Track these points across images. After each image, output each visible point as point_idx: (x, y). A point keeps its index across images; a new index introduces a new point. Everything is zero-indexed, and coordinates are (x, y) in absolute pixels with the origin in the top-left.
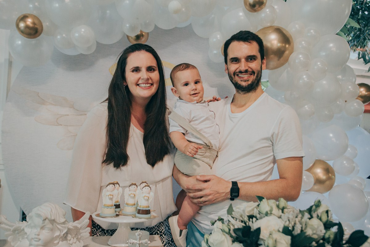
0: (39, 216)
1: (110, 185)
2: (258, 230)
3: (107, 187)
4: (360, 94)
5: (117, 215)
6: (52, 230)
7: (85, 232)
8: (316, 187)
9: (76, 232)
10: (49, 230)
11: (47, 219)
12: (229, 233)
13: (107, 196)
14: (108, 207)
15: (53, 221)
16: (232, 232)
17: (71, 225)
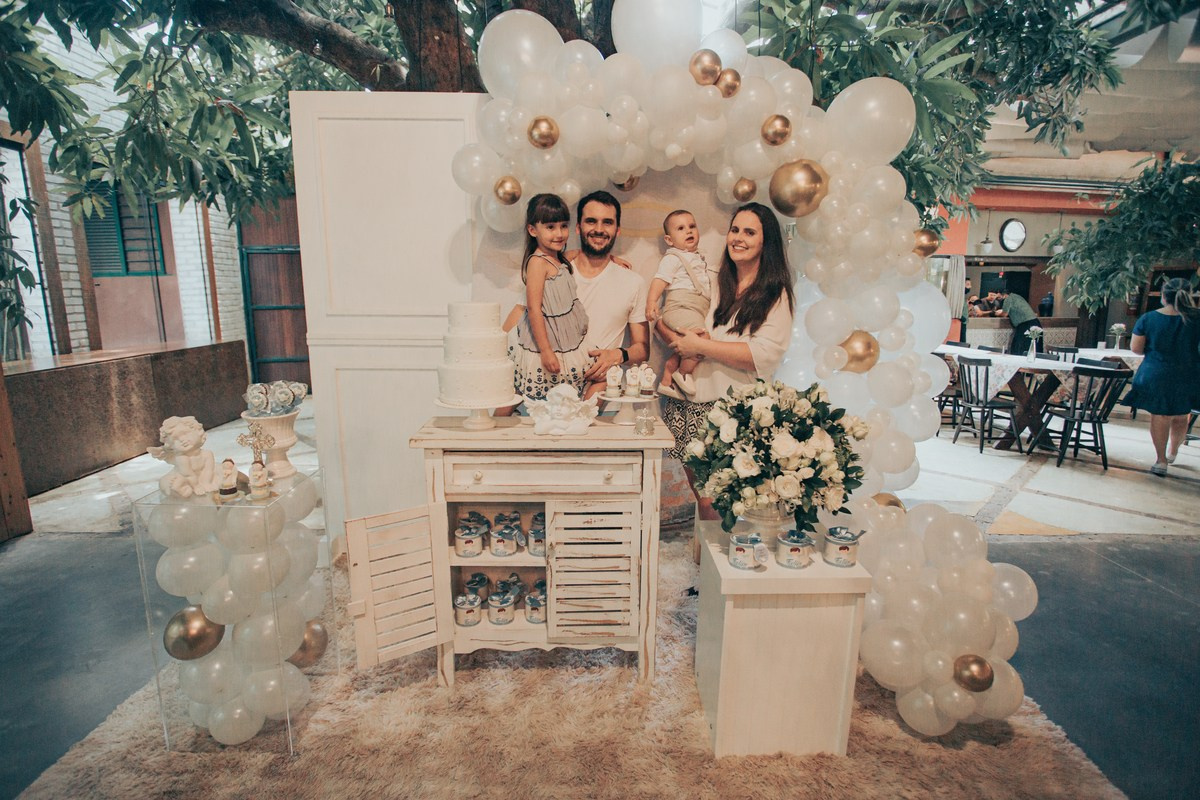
0: (559, 395)
2: (751, 407)
4: (920, 244)
5: (621, 396)
6: (569, 407)
8: (853, 366)
9: (586, 410)
12: (726, 411)
15: (570, 400)
16: (728, 409)
17: (583, 404)
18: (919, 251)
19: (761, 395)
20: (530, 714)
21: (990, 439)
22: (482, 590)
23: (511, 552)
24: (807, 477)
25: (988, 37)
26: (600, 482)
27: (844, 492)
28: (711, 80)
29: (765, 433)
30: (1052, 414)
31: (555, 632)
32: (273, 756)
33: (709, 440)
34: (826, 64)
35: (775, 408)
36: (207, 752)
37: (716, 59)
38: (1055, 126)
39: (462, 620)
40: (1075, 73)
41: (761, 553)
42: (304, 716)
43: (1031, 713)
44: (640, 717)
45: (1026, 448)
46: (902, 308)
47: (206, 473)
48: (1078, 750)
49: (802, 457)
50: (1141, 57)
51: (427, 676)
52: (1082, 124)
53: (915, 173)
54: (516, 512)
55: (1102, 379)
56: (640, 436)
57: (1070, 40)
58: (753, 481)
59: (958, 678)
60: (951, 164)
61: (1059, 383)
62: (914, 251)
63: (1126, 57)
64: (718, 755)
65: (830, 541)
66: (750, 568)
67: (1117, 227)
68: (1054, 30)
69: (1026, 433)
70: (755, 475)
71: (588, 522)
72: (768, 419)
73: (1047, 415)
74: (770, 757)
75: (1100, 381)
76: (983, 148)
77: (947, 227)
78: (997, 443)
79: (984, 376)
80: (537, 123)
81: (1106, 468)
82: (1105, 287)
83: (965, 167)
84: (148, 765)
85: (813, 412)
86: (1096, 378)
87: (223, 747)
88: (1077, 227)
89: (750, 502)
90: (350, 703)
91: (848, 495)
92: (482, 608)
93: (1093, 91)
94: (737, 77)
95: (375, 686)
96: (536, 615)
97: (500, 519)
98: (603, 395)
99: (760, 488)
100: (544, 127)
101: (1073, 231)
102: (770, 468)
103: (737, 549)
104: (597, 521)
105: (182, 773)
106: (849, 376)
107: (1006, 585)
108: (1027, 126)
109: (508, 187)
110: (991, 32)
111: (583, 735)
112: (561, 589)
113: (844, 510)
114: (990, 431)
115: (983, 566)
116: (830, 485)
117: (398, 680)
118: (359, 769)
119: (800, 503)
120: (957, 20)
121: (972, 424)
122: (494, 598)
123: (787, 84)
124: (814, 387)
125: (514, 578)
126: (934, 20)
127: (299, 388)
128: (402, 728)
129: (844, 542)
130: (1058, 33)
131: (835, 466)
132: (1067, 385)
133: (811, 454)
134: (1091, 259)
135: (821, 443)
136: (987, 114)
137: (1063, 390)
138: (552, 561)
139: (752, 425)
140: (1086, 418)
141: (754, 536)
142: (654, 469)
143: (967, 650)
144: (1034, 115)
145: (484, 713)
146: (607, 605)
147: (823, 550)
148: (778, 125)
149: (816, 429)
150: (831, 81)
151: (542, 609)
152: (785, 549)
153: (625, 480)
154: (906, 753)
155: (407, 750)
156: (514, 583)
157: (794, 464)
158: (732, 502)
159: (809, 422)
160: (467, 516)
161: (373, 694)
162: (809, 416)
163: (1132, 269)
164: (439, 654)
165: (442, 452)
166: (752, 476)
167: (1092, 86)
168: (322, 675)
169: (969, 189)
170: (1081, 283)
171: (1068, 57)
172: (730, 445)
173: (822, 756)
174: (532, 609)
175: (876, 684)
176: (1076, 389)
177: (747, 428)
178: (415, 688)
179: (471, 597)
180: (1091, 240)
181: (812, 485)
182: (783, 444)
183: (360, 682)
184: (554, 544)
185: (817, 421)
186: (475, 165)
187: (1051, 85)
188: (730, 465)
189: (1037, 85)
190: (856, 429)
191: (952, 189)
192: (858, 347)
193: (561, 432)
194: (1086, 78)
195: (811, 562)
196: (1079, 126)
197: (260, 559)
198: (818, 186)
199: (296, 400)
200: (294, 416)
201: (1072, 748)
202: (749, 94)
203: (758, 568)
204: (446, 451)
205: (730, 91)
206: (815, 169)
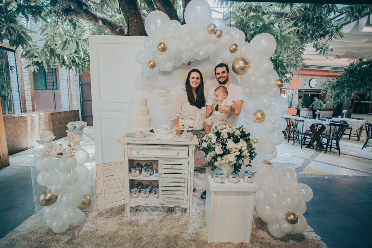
0: (163, 127)
1: (181, 119)
2: (221, 132)
4: (278, 84)
5: (183, 128)
6: (166, 131)
8: (257, 121)
9: (172, 132)
13: (180, 122)
15: (167, 129)
16: (215, 133)
17: (171, 130)
18: (277, 86)
19: (225, 129)
20: (152, 227)
21: (304, 144)
22: (140, 187)
23: (148, 175)
24: (237, 155)
25: (304, 23)
26: (176, 154)
27: (250, 159)
28: (213, 33)
29: (225, 140)
30: (323, 137)
31: (161, 201)
32: (70, 237)
33: (208, 142)
34: (252, 30)
35: (229, 133)
36: (50, 235)
37: (215, 27)
38: (324, 50)
39: (133, 197)
40: (330, 34)
41: (223, 178)
42: (82, 225)
43: (310, 232)
44: (186, 229)
45: (315, 148)
46: (272, 103)
47: (54, 149)
48: (324, 244)
49: (236, 148)
50: (350, 30)
51: (121, 213)
52: (333, 49)
53: (280, 63)
54: (151, 163)
55: (339, 127)
56: (188, 141)
57: (329, 24)
58: (221, 155)
59: (287, 219)
60: (293, 61)
61: (325, 128)
62: (276, 86)
63: (346, 30)
64: (209, 242)
65: (245, 175)
66: (219, 183)
67: (342, 80)
68: (324, 21)
69: (315, 143)
70: (221, 153)
71: (171, 167)
72: (226, 136)
73: (322, 138)
74: (226, 243)
75: (338, 127)
76: (303, 56)
77: (292, 79)
78: (306, 146)
79: (302, 125)
80: (160, 44)
81: (340, 155)
82: (339, 99)
83: (297, 62)
84: (31, 239)
85: (240, 134)
86: (336, 127)
87: (56, 234)
88: (330, 80)
89: (220, 162)
90: (97, 221)
91: (251, 161)
92: (139, 193)
93: (336, 40)
94: (221, 32)
95: (105, 216)
96: (155, 195)
97: (146, 165)
98: (178, 128)
99: (223, 158)
100: (162, 45)
101: (329, 81)
102: (226, 152)
103: (216, 177)
104: (174, 167)
105: (42, 242)
106: (256, 124)
107: (303, 190)
108: (316, 50)
109: (152, 63)
110: (304, 22)
111: (168, 233)
112: (163, 188)
113: (249, 165)
114: (304, 142)
115: (296, 184)
116: (245, 157)
117: (113, 214)
118: (97, 242)
119: (235, 163)
120: (294, 18)
121: (299, 140)
122: (143, 190)
123: (238, 35)
124: (242, 126)
125: (150, 184)
126: (287, 18)
127: (84, 123)
128: (112, 230)
129: (250, 175)
130: (325, 22)
131: (247, 151)
132: (328, 128)
133: (239, 147)
134: (334, 90)
135: (242, 144)
136: (304, 46)
137: (327, 130)
138: (160, 179)
139: (221, 138)
140: (334, 139)
141: (221, 173)
142: (192, 151)
143: (290, 210)
144: (318, 47)
145: (137, 226)
146: (177, 193)
147: (243, 178)
148: (234, 47)
149: (241, 140)
150: (254, 35)
151: (157, 194)
152: (231, 177)
153: (184, 154)
154: (269, 243)
155: (112, 237)
156: (150, 185)
157: (234, 150)
158: (214, 162)
159: (239, 137)
160: (136, 164)
161: (104, 218)
162: (239, 136)
163: (347, 93)
164: (125, 207)
165: (127, 144)
166: (220, 154)
167: (335, 38)
168: (89, 212)
169: (299, 68)
170: (331, 98)
171: (328, 29)
172: (214, 144)
173: (242, 243)
174: (155, 193)
175: (262, 221)
176: (330, 129)
177: (220, 139)
178: (117, 217)
179: (136, 189)
180: (335, 84)
181: (239, 157)
182: (230, 144)
183: (100, 215)
184: (161, 173)
185: (241, 137)
186: (142, 56)
187: (323, 38)
188: (214, 150)
189: (319, 37)
190: (254, 140)
191: (293, 69)
192: (259, 115)
193: (163, 139)
194: (334, 36)
195: (239, 181)
196: (332, 50)
197: (69, 175)
198: (246, 65)
199: (82, 127)
200: (82, 132)
201: (323, 243)
202: (225, 38)
203: (222, 183)
204: (128, 144)
205: (219, 36)
206: (246, 60)
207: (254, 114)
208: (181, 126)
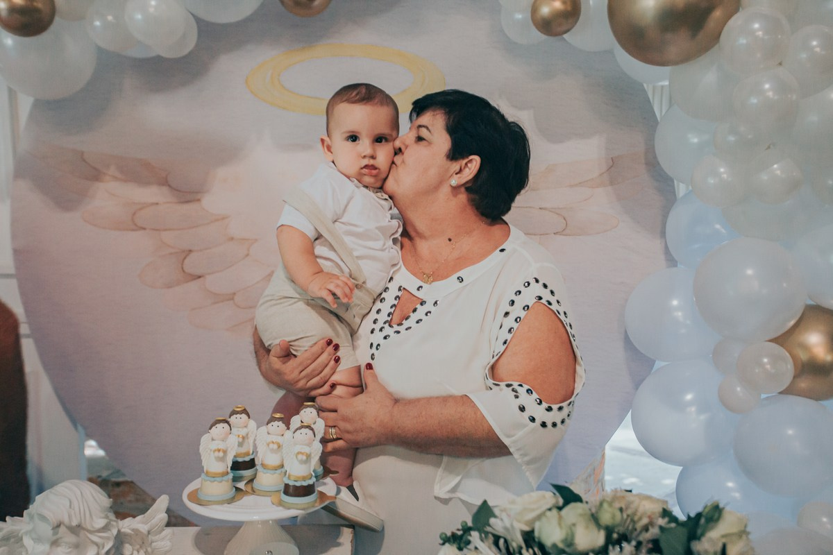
0: (43, 518)
1: (217, 425)
3: (210, 429)
6: (77, 546)
7: (163, 539)
8: (805, 385)
9: (140, 540)
10: (70, 548)
11: (62, 526)
13: (211, 450)
14: (213, 479)
15: (76, 530)
17: (127, 525)
192: (817, 344)
207: (782, 340)
208: (214, 476)
